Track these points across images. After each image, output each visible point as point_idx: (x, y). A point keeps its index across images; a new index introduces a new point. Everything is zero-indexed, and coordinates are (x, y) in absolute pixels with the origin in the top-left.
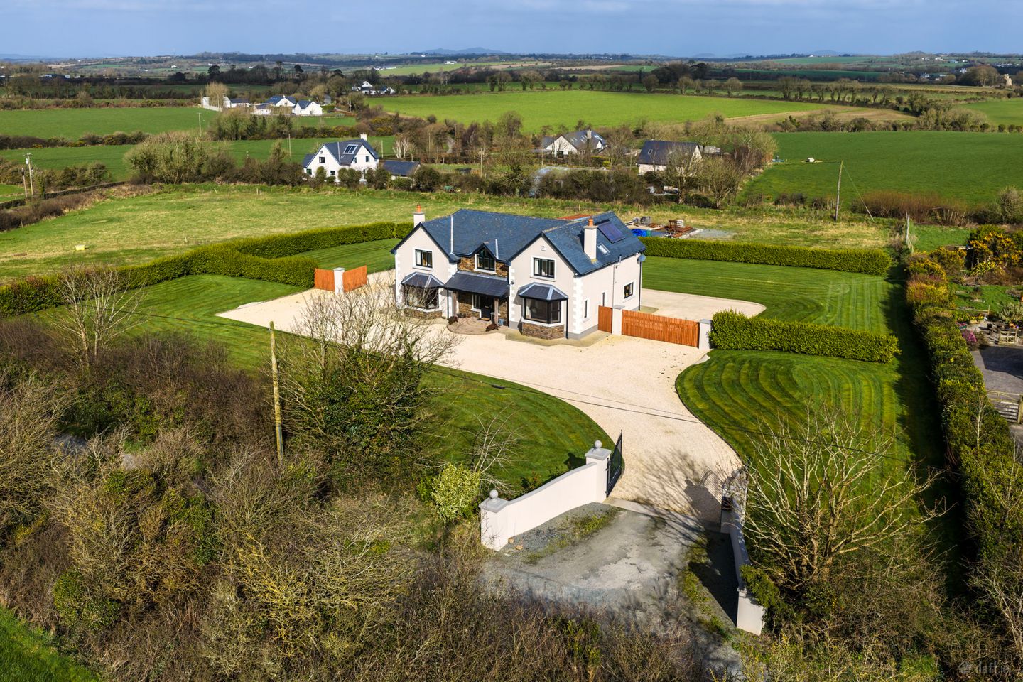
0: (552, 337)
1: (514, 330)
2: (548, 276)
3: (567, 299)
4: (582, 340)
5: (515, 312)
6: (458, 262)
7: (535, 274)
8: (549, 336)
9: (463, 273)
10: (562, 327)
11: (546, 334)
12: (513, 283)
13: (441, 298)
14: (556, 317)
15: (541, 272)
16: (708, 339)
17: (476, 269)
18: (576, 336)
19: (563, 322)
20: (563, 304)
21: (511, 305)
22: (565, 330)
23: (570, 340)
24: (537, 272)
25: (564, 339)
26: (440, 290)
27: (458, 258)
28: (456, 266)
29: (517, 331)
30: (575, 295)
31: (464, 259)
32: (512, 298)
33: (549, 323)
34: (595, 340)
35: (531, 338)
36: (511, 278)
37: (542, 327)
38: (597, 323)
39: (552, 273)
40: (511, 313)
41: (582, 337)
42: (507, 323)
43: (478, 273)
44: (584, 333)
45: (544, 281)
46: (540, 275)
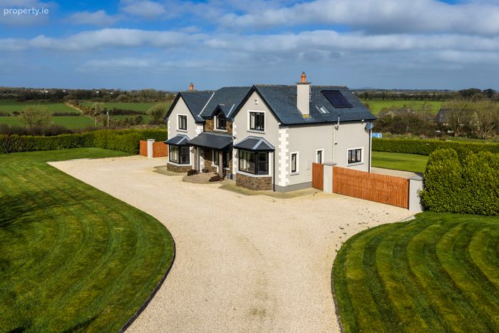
0: (258, 188)
2: (261, 130)
3: (273, 151)
6: (204, 123)
7: (251, 129)
8: (255, 186)
9: (207, 133)
10: (270, 178)
11: (253, 184)
12: (235, 138)
13: (192, 156)
14: (264, 169)
15: (256, 126)
16: (419, 199)
17: (215, 129)
18: (281, 189)
19: (270, 174)
20: (270, 155)
21: (234, 159)
22: (272, 182)
23: (275, 193)
24: (253, 127)
25: (272, 191)
26: (191, 148)
27: (203, 120)
28: (202, 127)
29: (235, 182)
30: (280, 147)
31: (207, 121)
32: (234, 153)
33: (255, 174)
36: (234, 133)
37: (250, 178)
38: (311, 180)
39: (263, 127)
40: (234, 166)
41: (288, 191)
42: (231, 177)
43: (216, 132)
45: (256, 134)
46: (255, 129)
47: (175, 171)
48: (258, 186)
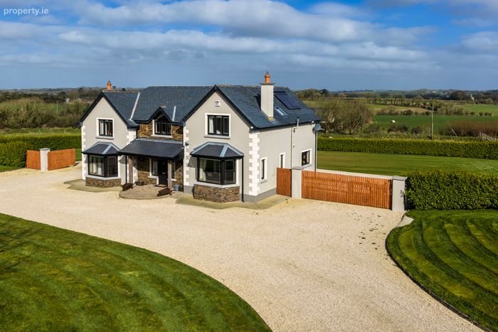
0: (226, 200)
1: (188, 195)
2: (223, 135)
3: (241, 157)
4: (259, 202)
5: (189, 175)
6: (137, 129)
7: (209, 134)
8: (222, 198)
9: (141, 139)
10: (238, 188)
11: (219, 196)
12: (187, 144)
13: (121, 167)
14: (231, 179)
15: (215, 131)
17: (154, 135)
18: (252, 198)
19: (238, 183)
20: (238, 162)
21: (186, 168)
22: (241, 192)
23: (246, 203)
24: (211, 131)
25: (240, 202)
26: (119, 158)
27: (137, 125)
28: (135, 132)
29: (191, 195)
30: (250, 153)
31: (142, 126)
32: (186, 161)
33: (222, 184)
34: (274, 202)
35: (203, 201)
36: (186, 139)
37: (215, 189)
38: (275, 186)
39: (227, 131)
40: (186, 176)
41: (259, 201)
42: (181, 189)
43: (155, 138)
44: (261, 196)
45: (218, 140)
46: (215, 133)
47: (98, 186)
48: (225, 198)
